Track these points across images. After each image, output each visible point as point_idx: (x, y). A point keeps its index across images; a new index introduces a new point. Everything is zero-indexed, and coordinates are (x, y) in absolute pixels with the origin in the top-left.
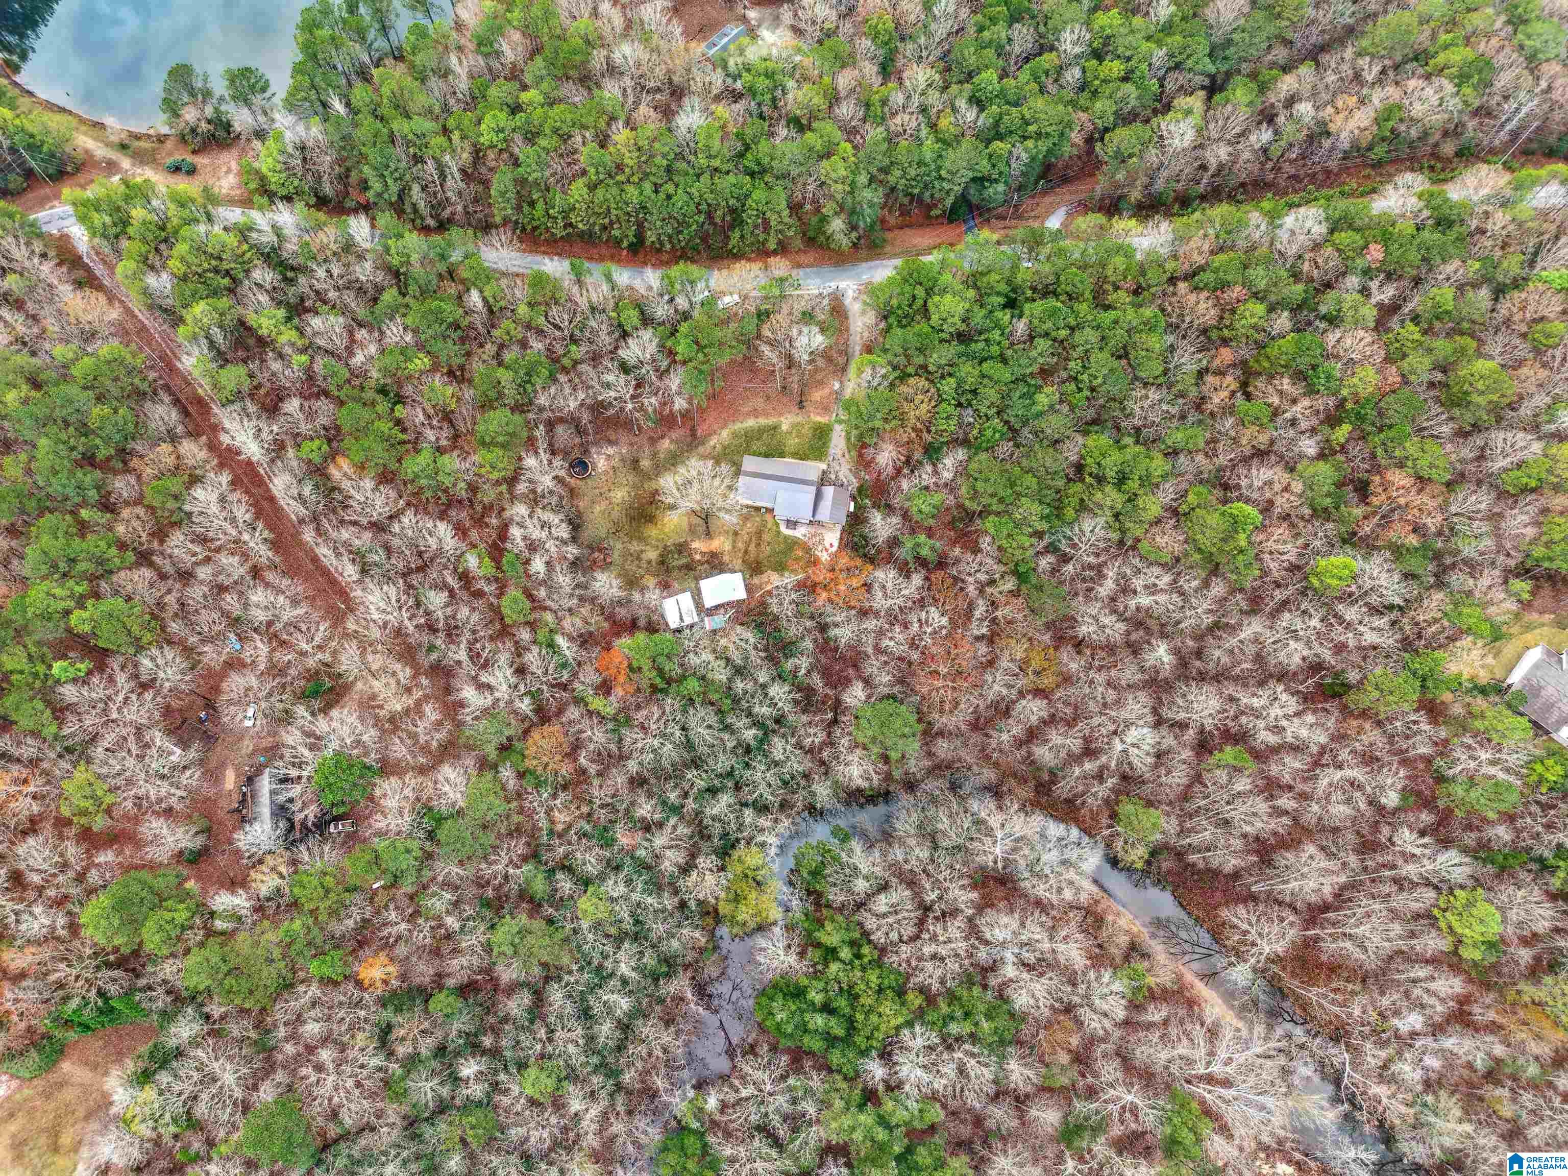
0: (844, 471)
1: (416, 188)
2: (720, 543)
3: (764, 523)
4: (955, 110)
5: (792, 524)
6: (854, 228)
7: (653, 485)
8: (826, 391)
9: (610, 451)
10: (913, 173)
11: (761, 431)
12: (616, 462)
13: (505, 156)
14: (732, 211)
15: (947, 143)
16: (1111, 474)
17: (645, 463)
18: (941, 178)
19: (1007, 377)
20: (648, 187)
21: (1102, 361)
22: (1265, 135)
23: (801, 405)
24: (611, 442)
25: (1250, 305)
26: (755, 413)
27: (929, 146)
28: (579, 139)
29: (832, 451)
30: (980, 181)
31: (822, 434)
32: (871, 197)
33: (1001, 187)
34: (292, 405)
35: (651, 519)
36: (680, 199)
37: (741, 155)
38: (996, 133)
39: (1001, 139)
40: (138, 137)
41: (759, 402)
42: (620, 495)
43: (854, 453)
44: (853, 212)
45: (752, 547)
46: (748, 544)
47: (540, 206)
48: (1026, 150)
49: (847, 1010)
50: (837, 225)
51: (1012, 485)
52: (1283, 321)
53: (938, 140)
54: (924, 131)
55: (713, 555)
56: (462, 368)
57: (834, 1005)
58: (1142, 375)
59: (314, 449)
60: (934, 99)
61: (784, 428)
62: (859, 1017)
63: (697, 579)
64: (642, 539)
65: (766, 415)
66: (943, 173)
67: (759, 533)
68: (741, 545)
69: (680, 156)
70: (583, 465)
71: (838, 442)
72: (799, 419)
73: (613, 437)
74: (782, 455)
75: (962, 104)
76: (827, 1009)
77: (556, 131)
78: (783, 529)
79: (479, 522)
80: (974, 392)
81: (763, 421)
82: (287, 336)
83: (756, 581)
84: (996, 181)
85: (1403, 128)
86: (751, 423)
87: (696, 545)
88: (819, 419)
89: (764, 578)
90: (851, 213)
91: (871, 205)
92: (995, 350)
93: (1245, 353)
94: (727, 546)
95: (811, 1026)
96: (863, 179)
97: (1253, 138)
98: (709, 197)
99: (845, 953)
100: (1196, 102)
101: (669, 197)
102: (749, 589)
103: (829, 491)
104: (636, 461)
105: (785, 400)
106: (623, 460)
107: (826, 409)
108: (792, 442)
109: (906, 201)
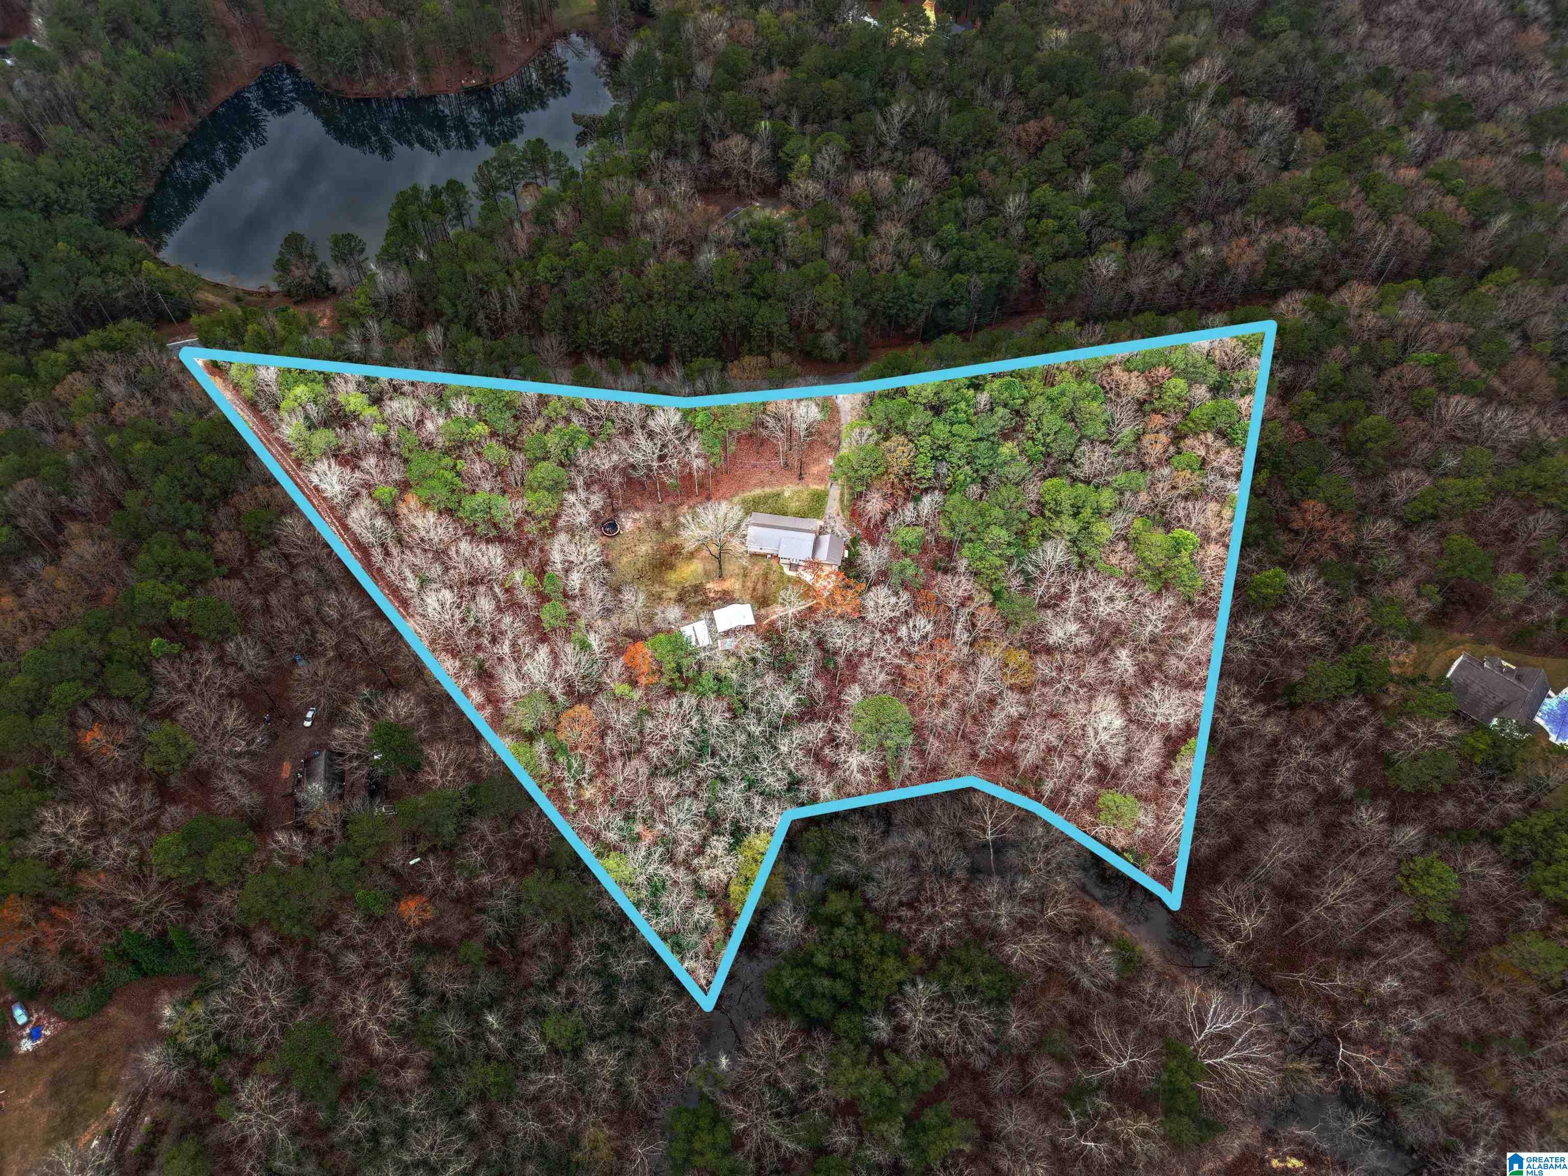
0: (840, 525)
1: (481, 315)
2: (732, 584)
3: (769, 567)
4: (922, 252)
5: (793, 567)
6: (842, 340)
7: (675, 541)
8: (822, 466)
9: (637, 515)
10: (890, 296)
11: (766, 498)
12: (641, 524)
13: (556, 290)
14: (742, 328)
15: (916, 276)
16: (1066, 506)
17: (666, 524)
18: (913, 301)
19: (974, 434)
20: (673, 308)
21: (1052, 422)
22: (1176, 271)
23: (801, 477)
24: (637, 509)
25: (1174, 380)
26: (762, 484)
27: (903, 278)
28: (617, 273)
29: (827, 511)
30: (945, 304)
31: (819, 499)
32: (856, 315)
33: (963, 309)
34: (370, 462)
35: (672, 567)
36: (699, 318)
37: (749, 285)
38: (957, 267)
39: (961, 272)
40: (250, 293)
41: (765, 476)
42: (644, 549)
43: (847, 513)
44: (842, 328)
45: (760, 586)
46: (756, 583)
47: (583, 326)
48: (982, 280)
49: (852, 973)
50: (829, 337)
51: (983, 515)
52: (1201, 391)
53: (910, 274)
54: (898, 268)
55: (725, 593)
56: (514, 438)
57: (840, 969)
58: (1089, 433)
59: (385, 492)
60: (906, 245)
61: (787, 494)
62: (864, 977)
63: (711, 611)
64: (663, 583)
65: (771, 485)
66: (915, 296)
67: (766, 576)
68: (750, 584)
69: (699, 287)
70: (614, 526)
71: (833, 505)
72: (800, 487)
73: (639, 504)
74: (785, 514)
75: (928, 248)
76: (832, 973)
77: (598, 268)
78: (786, 570)
79: (524, 553)
80: (947, 447)
81: (768, 490)
82: (370, 412)
83: (763, 611)
84: (959, 304)
85: (1288, 264)
86: (758, 491)
87: (710, 586)
88: (816, 487)
89: (770, 609)
90: (840, 328)
91: (856, 321)
92: (962, 415)
93: (1175, 419)
94: (738, 586)
95: (819, 989)
96: (849, 300)
97: (1166, 273)
98: (723, 316)
99: (849, 919)
100: (1119, 247)
101: (690, 317)
102: (757, 618)
103: (826, 539)
104: (659, 523)
105: (787, 473)
106: (647, 522)
107: (822, 480)
108: (794, 505)
109: (885, 322)
